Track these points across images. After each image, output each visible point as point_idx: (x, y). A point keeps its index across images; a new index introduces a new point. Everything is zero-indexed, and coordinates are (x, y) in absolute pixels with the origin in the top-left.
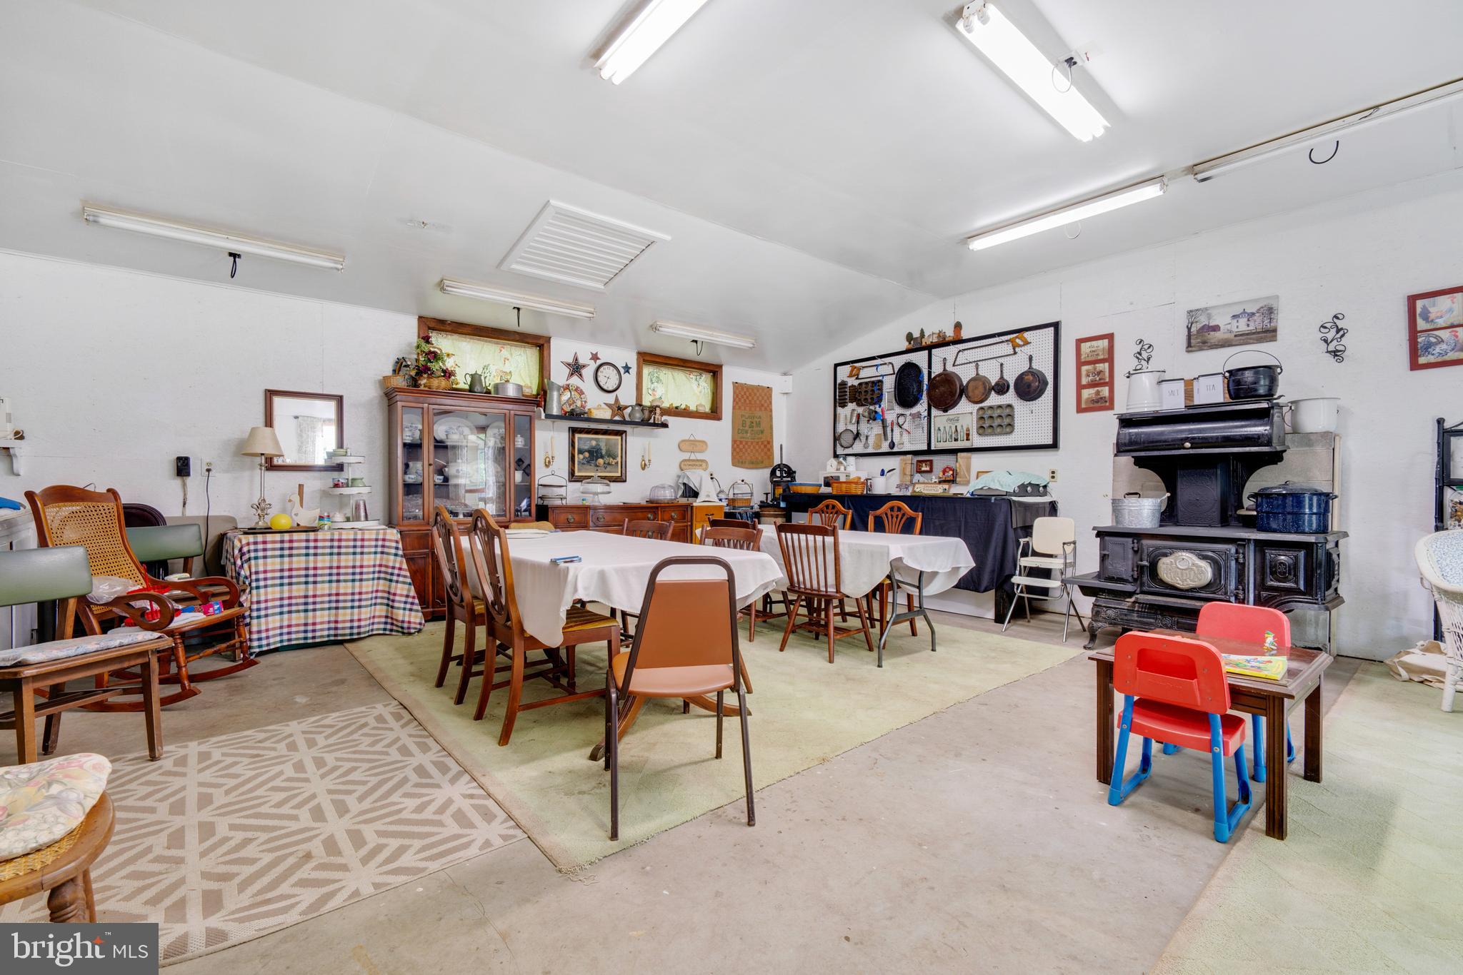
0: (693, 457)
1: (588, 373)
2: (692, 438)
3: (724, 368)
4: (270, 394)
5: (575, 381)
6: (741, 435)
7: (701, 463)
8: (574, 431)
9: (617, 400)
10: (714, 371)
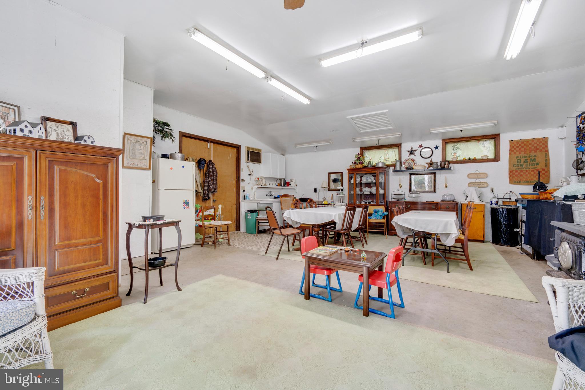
0: (478, 181)
1: (417, 153)
2: (477, 172)
3: (501, 135)
4: (330, 173)
5: (412, 156)
6: (516, 168)
7: (483, 184)
8: (411, 175)
9: (431, 160)
10: (495, 137)
